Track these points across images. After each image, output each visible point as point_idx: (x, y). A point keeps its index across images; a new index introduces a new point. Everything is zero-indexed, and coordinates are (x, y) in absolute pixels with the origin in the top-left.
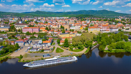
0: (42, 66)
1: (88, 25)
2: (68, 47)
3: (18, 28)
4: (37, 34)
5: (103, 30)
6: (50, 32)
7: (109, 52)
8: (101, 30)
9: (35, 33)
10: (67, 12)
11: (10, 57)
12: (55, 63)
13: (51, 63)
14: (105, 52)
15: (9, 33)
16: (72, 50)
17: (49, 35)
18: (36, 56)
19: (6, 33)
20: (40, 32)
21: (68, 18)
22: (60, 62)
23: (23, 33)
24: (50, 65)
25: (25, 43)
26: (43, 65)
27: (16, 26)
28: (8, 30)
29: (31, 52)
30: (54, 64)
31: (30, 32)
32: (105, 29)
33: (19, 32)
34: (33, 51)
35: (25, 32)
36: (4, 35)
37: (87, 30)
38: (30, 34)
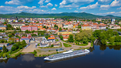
0: (61, 59)
1: (79, 24)
2: (73, 42)
3: (16, 27)
4: (36, 32)
5: (94, 28)
6: (48, 30)
7: (111, 45)
8: (93, 27)
9: (34, 31)
10: (51, 14)
11: (23, 53)
12: (72, 55)
13: (69, 56)
14: (107, 45)
15: (7, 31)
16: (79, 45)
17: (48, 33)
18: (49, 51)
19: (4, 31)
20: (39, 30)
21: (53, 19)
22: (76, 55)
23: (22, 32)
24: (68, 57)
25: (30, 40)
26: (62, 57)
27: (13, 24)
28: (5, 28)
29: (41, 48)
30: (71, 57)
31: (29, 30)
32: (95, 27)
33: (18, 31)
34: (43, 46)
35: (24, 31)
36: (2, 33)
37: (80, 28)
38: (30, 32)
